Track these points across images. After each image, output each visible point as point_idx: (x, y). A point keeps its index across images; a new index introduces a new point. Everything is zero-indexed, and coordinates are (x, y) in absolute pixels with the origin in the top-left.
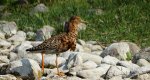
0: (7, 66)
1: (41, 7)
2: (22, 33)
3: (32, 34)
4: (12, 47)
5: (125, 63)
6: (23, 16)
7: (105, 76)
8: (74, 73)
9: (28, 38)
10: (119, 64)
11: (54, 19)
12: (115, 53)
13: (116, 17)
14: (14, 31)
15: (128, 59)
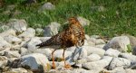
0: (18, 61)
1: (49, 5)
2: (32, 30)
3: (40, 30)
4: (23, 43)
5: (126, 54)
6: (32, 14)
7: (108, 68)
8: (80, 65)
9: (37, 35)
10: (120, 56)
11: (60, 16)
12: (116, 46)
13: (117, 13)
14: (24, 28)
15: (129, 51)
